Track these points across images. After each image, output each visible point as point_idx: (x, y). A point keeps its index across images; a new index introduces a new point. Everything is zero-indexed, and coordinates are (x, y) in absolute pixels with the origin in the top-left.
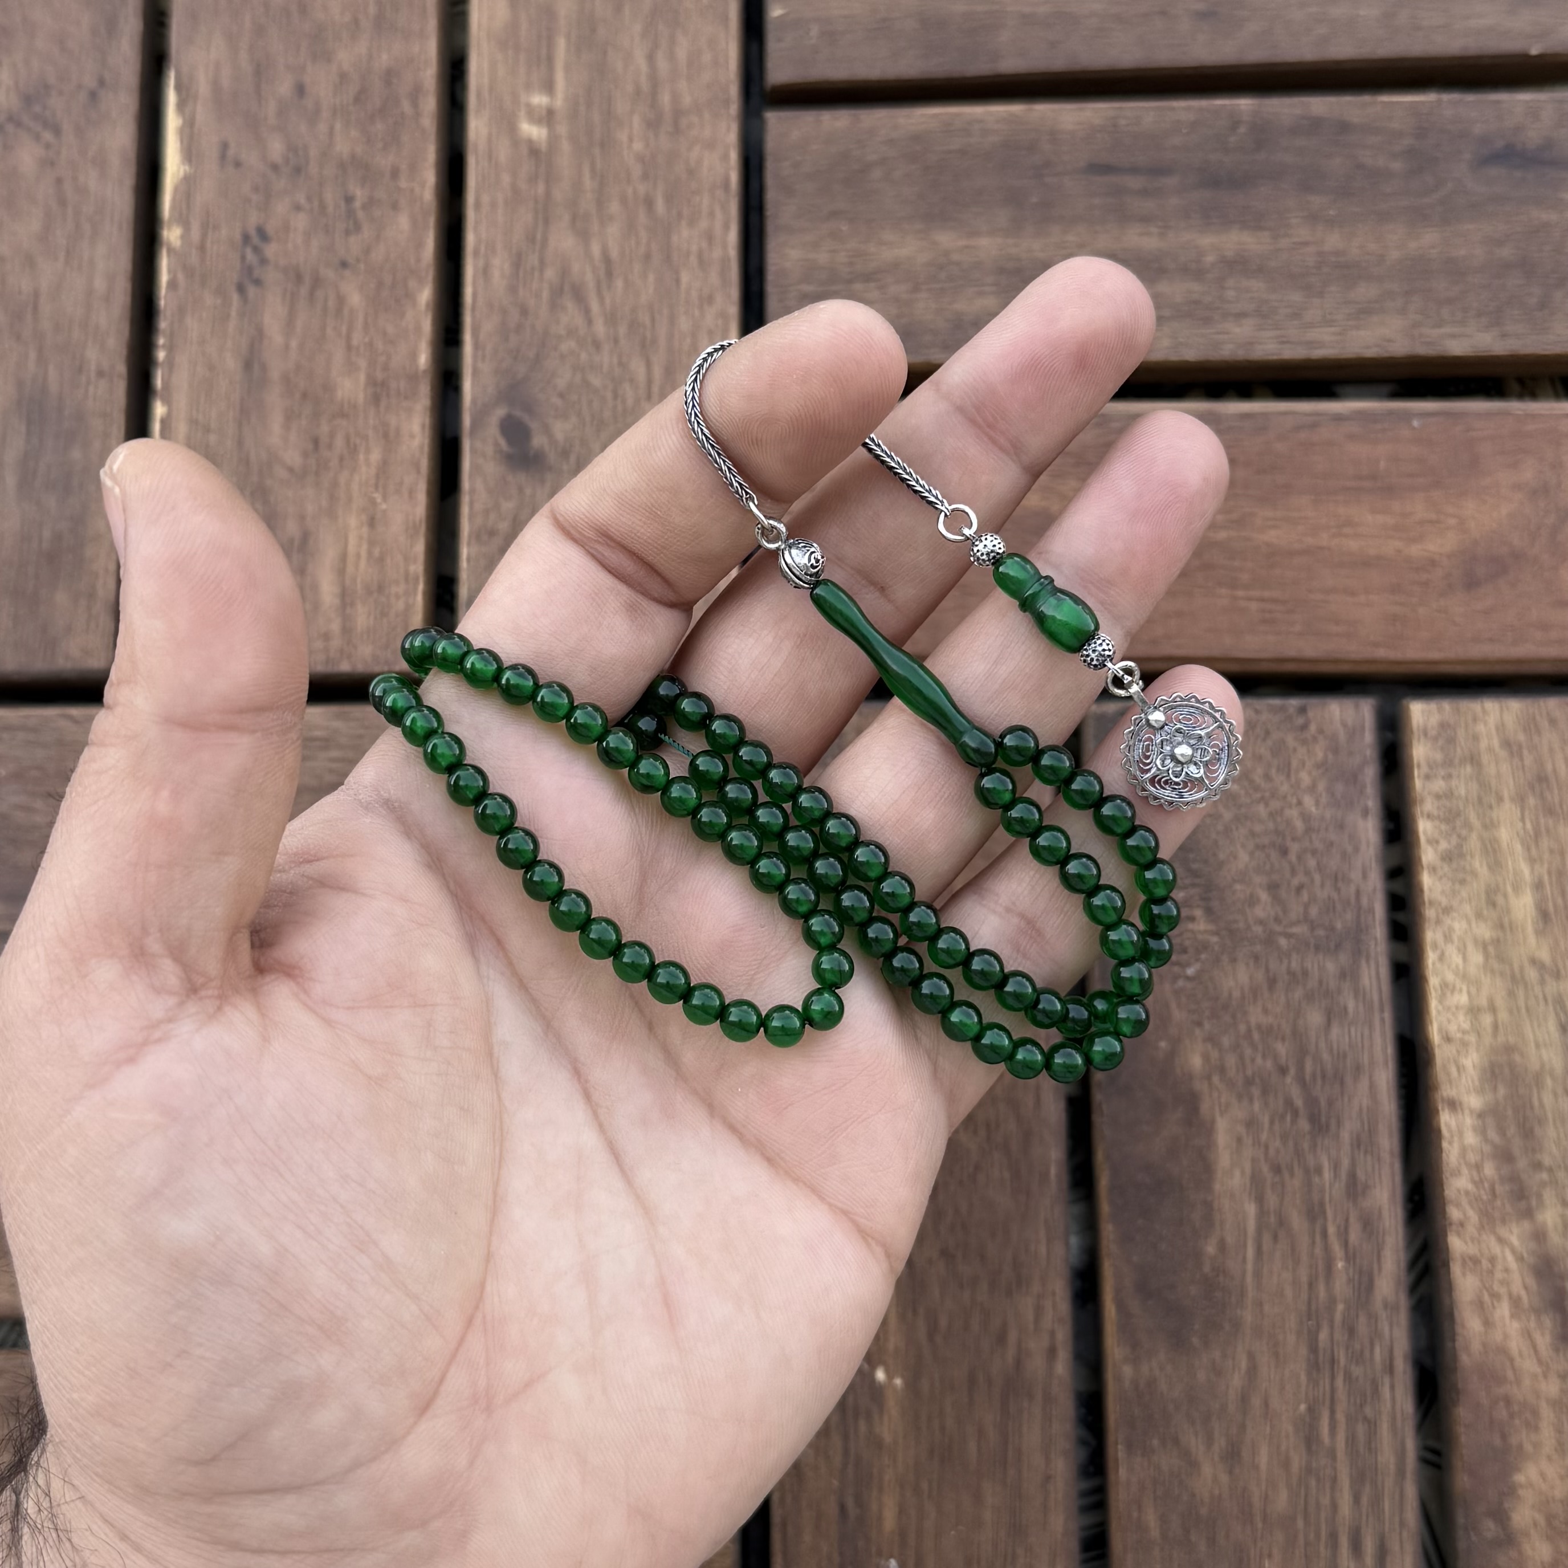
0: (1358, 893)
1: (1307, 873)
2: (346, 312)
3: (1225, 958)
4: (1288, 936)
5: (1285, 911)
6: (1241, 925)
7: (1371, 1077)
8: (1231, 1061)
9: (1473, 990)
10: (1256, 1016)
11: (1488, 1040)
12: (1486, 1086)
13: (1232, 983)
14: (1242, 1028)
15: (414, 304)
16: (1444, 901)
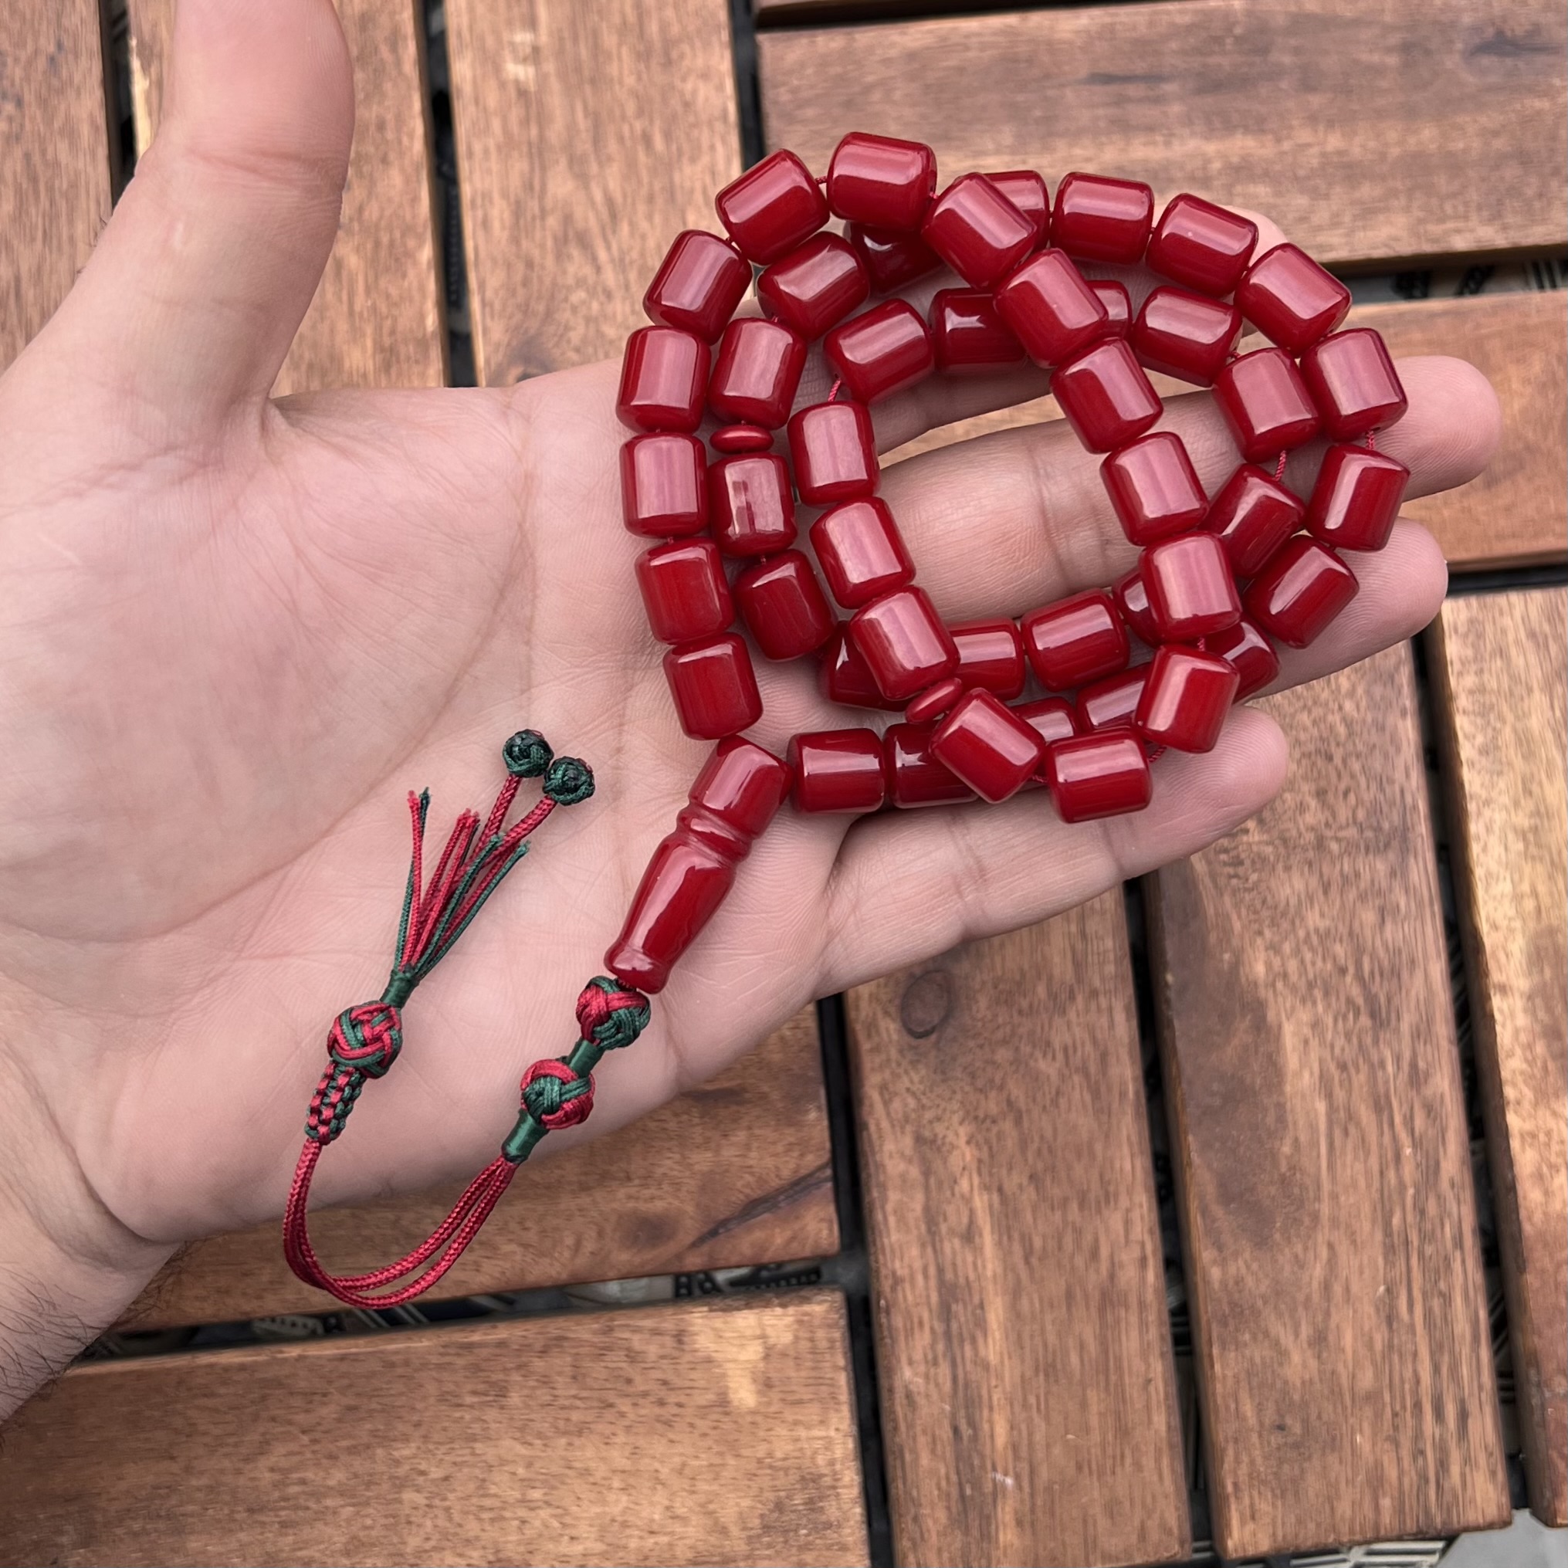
0: (1402, 792)
1: (1353, 776)
2: (344, 274)
3: (1280, 867)
4: (1338, 840)
5: (1334, 815)
6: (1294, 833)
7: (1425, 970)
8: (1292, 966)
9: (1516, 877)
10: (1314, 919)
11: (1532, 924)
12: (1534, 970)
13: (1288, 891)
14: (1301, 933)
15: (415, 263)
16: (1484, 794)
